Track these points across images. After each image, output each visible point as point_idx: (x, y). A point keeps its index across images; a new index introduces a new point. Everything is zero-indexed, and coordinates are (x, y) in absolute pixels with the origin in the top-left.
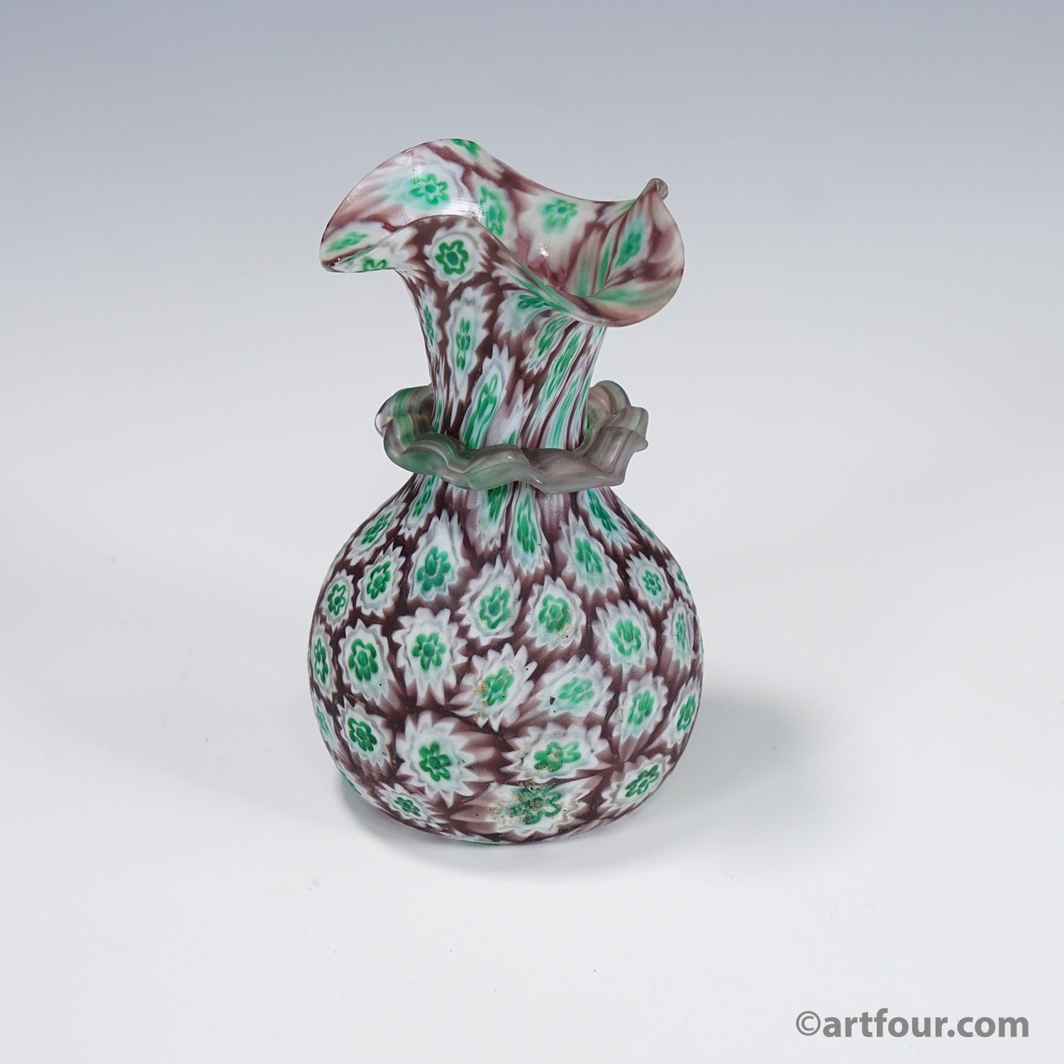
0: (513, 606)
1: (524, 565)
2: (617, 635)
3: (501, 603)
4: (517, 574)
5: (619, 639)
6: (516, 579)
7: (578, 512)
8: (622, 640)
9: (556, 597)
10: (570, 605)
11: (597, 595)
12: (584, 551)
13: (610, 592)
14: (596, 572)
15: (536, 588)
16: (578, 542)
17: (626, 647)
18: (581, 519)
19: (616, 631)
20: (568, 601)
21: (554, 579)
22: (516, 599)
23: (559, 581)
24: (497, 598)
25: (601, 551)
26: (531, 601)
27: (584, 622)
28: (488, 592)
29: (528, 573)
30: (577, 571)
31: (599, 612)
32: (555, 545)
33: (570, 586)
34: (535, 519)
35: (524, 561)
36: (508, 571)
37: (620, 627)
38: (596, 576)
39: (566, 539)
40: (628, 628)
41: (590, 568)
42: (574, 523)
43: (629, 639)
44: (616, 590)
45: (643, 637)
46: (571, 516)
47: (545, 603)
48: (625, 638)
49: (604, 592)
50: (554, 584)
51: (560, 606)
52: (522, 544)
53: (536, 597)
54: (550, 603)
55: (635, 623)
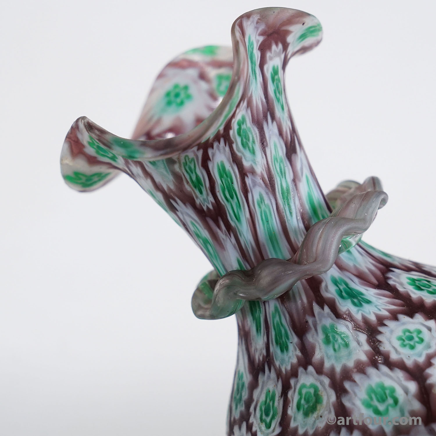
0: (278, 404)
1: (282, 365)
2: (369, 400)
3: (271, 404)
4: (279, 374)
5: (372, 403)
6: (278, 379)
7: (322, 302)
8: (376, 403)
9: (308, 384)
10: (320, 387)
11: (344, 369)
12: (330, 334)
13: (358, 363)
14: (343, 350)
15: (292, 382)
16: (324, 328)
17: (382, 408)
18: (325, 307)
19: (367, 397)
20: (318, 384)
21: (306, 369)
22: (279, 397)
23: (310, 368)
24: (268, 400)
26: (290, 394)
27: (333, 398)
28: (263, 398)
29: (286, 369)
30: (325, 355)
31: (347, 385)
32: (304, 338)
33: (319, 370)
34: (286, 322)
35: (283, 361)
36: (273, 375)
37: (371, 391)
38: (344, 352)
39: (313, 329)
40: (379, 390)
41: (336, 347)
42: (319, 313)
43: (382, 400)
44: (364, 358)
45: (400, 393)
46: (316, 308)
47: (300, 393)
48: (378, 401)
50: (307, 373)
51: (312, 391)
52: (279, 347)
53: (293, 389)
54: (304, 391)
55: (388, 383)
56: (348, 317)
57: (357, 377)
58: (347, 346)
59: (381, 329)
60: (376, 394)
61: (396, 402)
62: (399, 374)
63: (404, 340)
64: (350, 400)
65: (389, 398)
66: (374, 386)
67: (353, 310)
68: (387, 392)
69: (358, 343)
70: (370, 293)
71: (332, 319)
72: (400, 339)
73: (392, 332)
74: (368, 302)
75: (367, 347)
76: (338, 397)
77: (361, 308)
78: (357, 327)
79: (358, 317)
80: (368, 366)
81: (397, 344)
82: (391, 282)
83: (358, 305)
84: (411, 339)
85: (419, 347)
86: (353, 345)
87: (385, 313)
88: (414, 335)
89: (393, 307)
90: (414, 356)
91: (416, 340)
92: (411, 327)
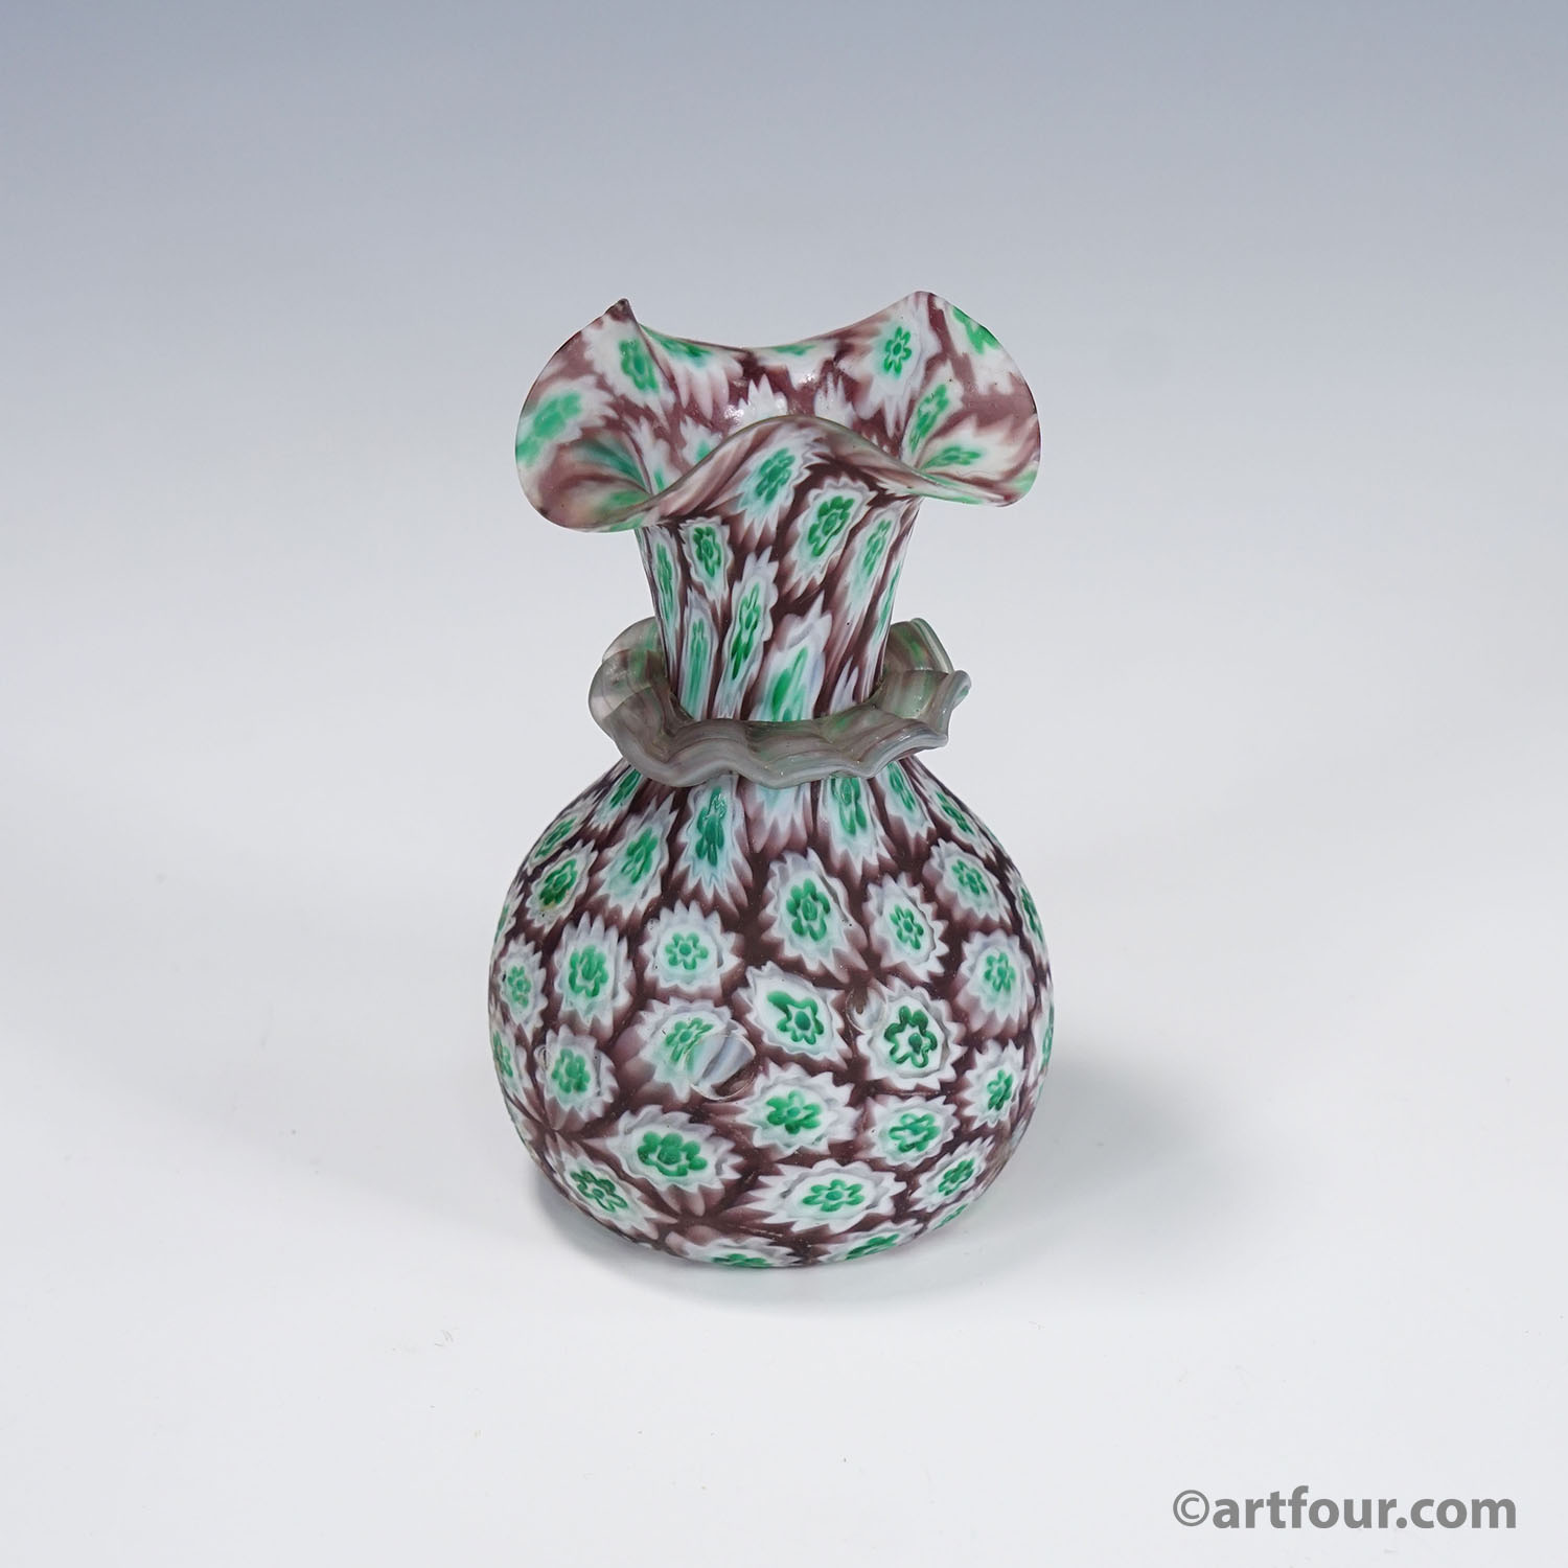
2: (579, 959)
5: (578, 964)
7: (680, 806)
8: (580, 970)
9: (577, 868)
10: (574, 886)
11: (603, 901)
12: (642, 847)
13: (617, 911)
14: (628, 878)
15: (578, 845)
16: (648, 833)
17: (579, 981)
18: (675, 814)
19: (580, 954)
20: (577, 882)
21: (594, 849)
23: (595, 856)
25: (659, 864)
26: (565, 853)
27: (565, 914)
29: (593, 823)
30: (615, 861)
31: (584, 920)
32: (629, 817)
33: (594, 869)
35: (602, 810)
37: (589, 953)
38: (625, 882)
39: (642, 820)
40: (596, 962)
41: (629, 869)
42: (664, 812)
43: (587, 976)
44: (626, 914)
45: (606, 990)
46: (669, 803)
47: (565, 866)
48: (584, 971)
49: (611, 904)
50: (589, 855)
51: (568, 880)
53: (570, 852)
54: (568, 869)
55: (609, 967)
56: (675, 852)
57: (599, 923)
58: (635, 880)
59: (679, 905)
60: (589, 962)
61: (595, 993)
62: (627, 972)
63: (677, 944)
64: (570, 937)
65: (593, 982)
66: (597, 951)
67: (690, 851)
68: (599, 974)
69: (645, 893)
70: (732, 853)
71: (663, 834)
72: (676, 940)
73: (684, 921)
74: (713, 861)
75: (642, 907)
76: (569, 919)
77: (697, 859)
78: (666, 877)
79: (682, 866)
80: (618, 927)
81: (667, 939)
82: (775, 867)
83: (699, 852)
84: (685, 951)
85: (680, 970)
86: (640, 886)
87: (709, 894)
88: (694, 952)
89: (726, 898)
90: (662, 972)
91: (689, 959)
92: (705, 941)
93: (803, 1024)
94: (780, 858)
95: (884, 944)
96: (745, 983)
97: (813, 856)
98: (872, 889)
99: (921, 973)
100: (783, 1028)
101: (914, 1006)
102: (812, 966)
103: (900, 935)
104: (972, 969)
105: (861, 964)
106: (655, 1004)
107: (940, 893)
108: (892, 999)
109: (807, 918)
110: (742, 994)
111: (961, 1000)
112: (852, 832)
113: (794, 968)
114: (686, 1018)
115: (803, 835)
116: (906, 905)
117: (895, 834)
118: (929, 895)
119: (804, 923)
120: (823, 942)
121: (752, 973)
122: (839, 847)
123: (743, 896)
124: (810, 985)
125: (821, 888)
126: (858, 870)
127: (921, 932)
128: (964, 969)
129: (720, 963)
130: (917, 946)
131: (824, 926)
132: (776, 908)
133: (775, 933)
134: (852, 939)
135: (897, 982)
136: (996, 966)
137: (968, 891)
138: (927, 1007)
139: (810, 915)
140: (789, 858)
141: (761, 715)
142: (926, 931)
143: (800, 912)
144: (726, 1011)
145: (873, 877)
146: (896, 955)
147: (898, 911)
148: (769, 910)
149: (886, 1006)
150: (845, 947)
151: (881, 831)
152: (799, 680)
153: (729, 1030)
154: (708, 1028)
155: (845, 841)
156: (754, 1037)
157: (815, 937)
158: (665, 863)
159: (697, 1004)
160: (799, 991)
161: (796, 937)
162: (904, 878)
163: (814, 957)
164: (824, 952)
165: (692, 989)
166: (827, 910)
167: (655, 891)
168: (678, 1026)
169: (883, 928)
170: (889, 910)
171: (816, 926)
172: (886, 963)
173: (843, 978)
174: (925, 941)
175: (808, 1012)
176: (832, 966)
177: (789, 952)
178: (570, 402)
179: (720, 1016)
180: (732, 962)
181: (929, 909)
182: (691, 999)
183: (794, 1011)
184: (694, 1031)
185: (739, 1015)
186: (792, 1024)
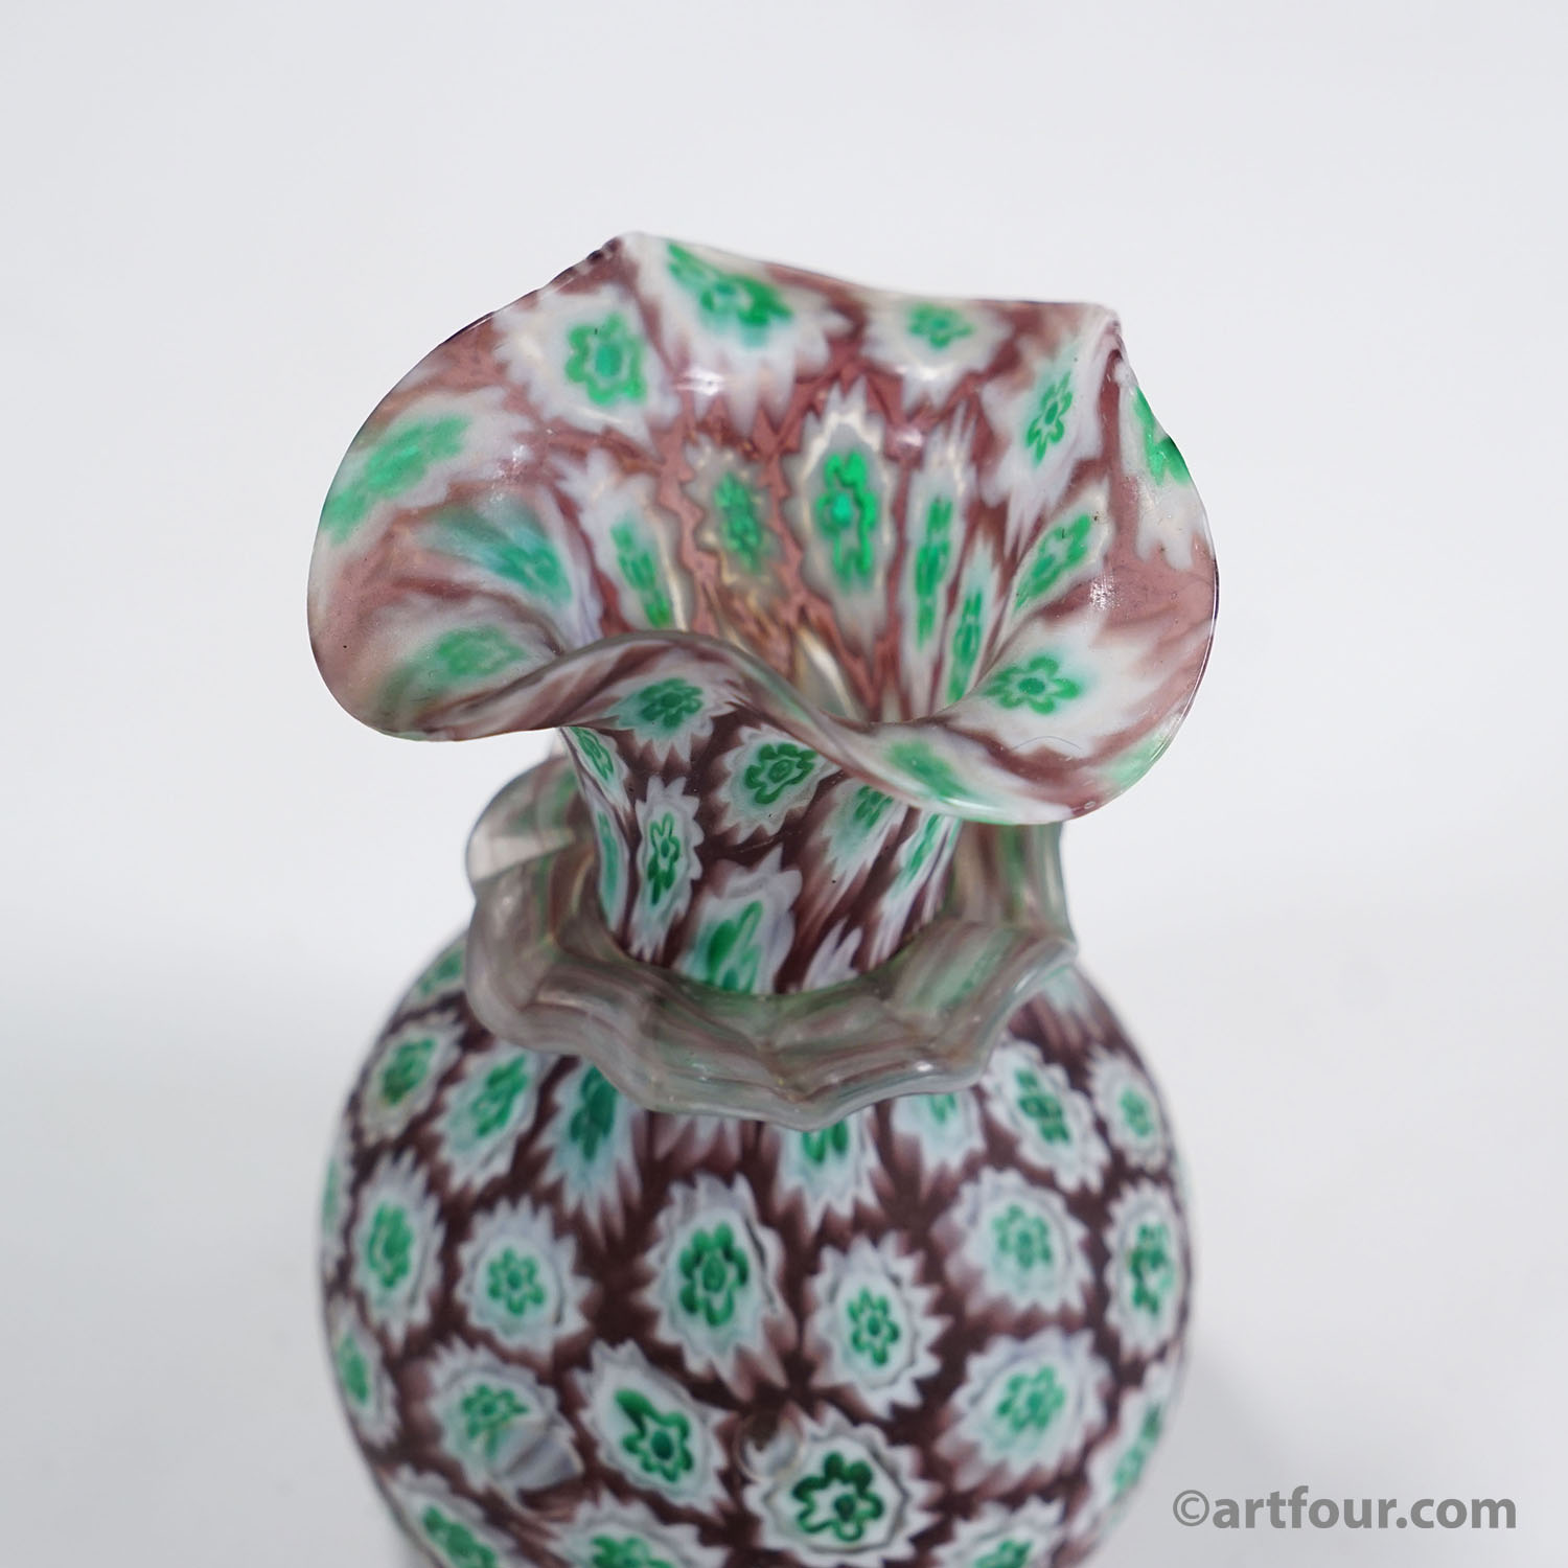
2: (386, 1219)
11: (438, 1142)
12: (506, 1081)
13: (447, 1170)
14: (476, 1124)
16: (517, 1064)
17: (378, 1251)
19: (390, 1213)
25: (519, 1122)
37: (398, 1218)
44: (456, 1181)
45: (404, 1287)
49: (443, 1154)
56: (544, 1112)
58: (483, 1130)
59: (525, 1203)
61: (392, 1281)
66: (408, 1221)
67: (562, 1122)
70: (619, 1149)
71: (536, 1076)
72: (508, 1257)
73: (525, 1232)
74: (589, 1152)
75: (480, 1180)
76: (393, 1144)
78: (524, 1144)
79: (547, 1140)
81: (494, 1252)
82: (677, 1191)
83: (575, 1129)
84: (514, 1283)
85: (499, 1309)
86: (485, 1145)
87: (570, 1201)
88: (525, 1289)
89: (593, 1217)
90: (478, 1301)
91: (516, 1296)
92: (545, 1278)
93: (663, 1449)
94: (689, 1180)
95: (825, 1351)
96: (586, 1364)
97: (742, 1189)
98: (829, 1256)
99: (877, 1403)
100: (630, 1446)
101: (852, 1451)
102: (695, 1364)
103: (856, 1340)
104: (975, 1400)
105: (776, 1375)
106: (459, 1344)
107: (953, 1269)
108: (816, 1439)
109: (707, 1286)
110: (580, 1379)
111: (944, 1447)
112: (819, 1158)
113: (667, 1360)
114: (495, 1384)
115: (734, 1149)
116: (881, 1288)
117: (897, 1163)
118: (932, 1272)
119: (700, 1292)
120: (723, 1331)
121: (600, 1351)
122: (790, 1177)
123: (618, 1222)
124: (684, 1393)
125: (742, 1242)
126: (813, 1220)
127: (895, 1335)
128: (961, 1398)
129: (558, 1319)
130: (881, 1359)
131: (730, 1305)
132: (663, 1259)
133: (651, 1297)
134: (773, 1334)
135: (832, 1416)
136: (1025, 1392)
137: (1011, 1263)
138: (876, 1456)
139: (714, 1282)
140: (704, 1183)
141: (691, 966)
142: (905, 1334)
143: (699, 1274)
144: (550, 1396)
145: (834, 1235)
146: (843, 1369)
147: (866, 1297)
148: (651, 1258)
149: (803, 1451)
150: (757, 1345)
151: (871, 1159)
152: (750, 936)
153: (550, 1424)
154: (520, 1410)
155: (804, 1172)
156: (586, 1445)
157: (712, 1319)
158: (526, 1125)
159: (513, 1370)
160: (665, 1399)
161: (681, 1315)
162: (891, 1241)
163: (703, 1350)
164: (721, 1349)
165: (511, 1342)
166: (743, 1277)
167: (501, 1165)
168: (482, 1390)
169: (829, 1323)
170: (849, 1292)
171: (718, 1302)
172: (821, 1380)
173: (741, 1391)
174: (898, 1354)
175: (673, 1433)
176: (727, 1370)
177: (665, 1333)
178: (445, 434)
179: (541, 1400)
180: (575, 1323)
181: (923, 1296)
182: (505, 1357)
183: (652, 1427)
184: (502, 1407)
185: (570, 1405)
186: (645, 1445)
